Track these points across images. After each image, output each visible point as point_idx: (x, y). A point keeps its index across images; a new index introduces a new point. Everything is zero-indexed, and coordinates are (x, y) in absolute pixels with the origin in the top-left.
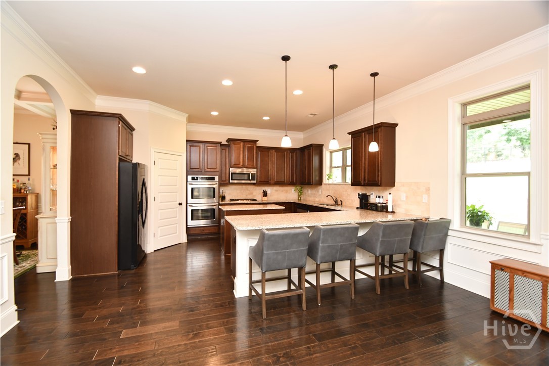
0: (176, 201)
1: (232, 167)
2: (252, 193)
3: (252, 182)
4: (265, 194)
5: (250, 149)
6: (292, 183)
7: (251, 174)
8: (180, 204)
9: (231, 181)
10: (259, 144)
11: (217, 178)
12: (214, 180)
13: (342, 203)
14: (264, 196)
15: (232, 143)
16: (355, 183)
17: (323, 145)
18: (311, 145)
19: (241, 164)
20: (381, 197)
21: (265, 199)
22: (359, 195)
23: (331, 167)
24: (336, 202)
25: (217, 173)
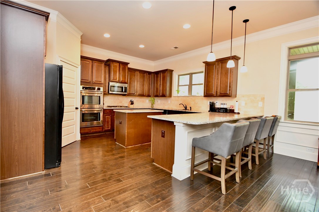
0: (74, 106)
1: (111, 82)
2: (121, 102)
3: (125, 93)
4: (132, 103)
5: (124, 69)
6: (149, 96)
7: (125, 87)
8: (77, 108)
9: (110, 92)
10: (129, 66)
11: (102, 89)
12: (100, 90)
13: (191, 109)
14: (131, 104)
15: (111, 62)
16: (207, 95)
17: (173, 71)
18: (166, 70)
19: (118, 80)
20: (225, 104)
21: (132, 106)
22: (210, 103)
23: (179, 86)
24: (186, 108)
25: (102, 85)
